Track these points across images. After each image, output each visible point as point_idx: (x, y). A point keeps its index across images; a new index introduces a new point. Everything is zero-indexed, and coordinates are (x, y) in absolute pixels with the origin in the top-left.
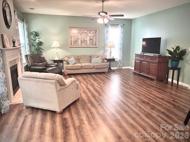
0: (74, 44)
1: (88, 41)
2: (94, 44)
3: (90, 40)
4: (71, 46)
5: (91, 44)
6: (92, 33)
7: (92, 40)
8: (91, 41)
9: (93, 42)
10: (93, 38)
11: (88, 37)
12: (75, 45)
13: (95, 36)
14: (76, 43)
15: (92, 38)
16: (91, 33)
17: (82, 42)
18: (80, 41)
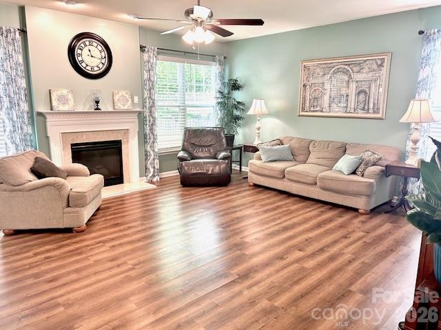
0: (310, 107)
1: (352, 98)
2: (371, 106)
3: (359, 93)
4: (301, 113)
5: (362, 106)
6: (366, 70)
7: (366, 93)
8: (362, 96)
9: (367, 102)
10: (370, 88)
11: (353, 86)
12: (312, 109)
13: (376, 80)
14: (315, 104)
15: (365, 88)
16: (364, 71)
17: (332, 100)
18: (326, 98)
